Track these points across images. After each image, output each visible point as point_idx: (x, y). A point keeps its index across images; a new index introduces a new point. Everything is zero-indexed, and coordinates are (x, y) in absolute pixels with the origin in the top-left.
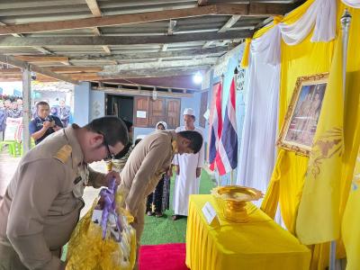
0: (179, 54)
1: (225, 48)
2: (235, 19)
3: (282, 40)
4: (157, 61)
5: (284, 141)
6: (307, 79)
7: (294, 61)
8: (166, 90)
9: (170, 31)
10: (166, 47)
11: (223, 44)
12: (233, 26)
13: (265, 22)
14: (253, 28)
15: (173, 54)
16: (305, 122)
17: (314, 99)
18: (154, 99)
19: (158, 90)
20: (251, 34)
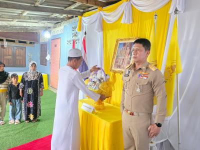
0: (34, 18)
1: (63, 19)
2: (78, 4)
3: (103, 20)
4: (12, 21)
5: (113, 69)
6: (122, 40)
7: (110, 31)
8: (14, 41)
9: (37, 4)
10: (26, 13)
11: (62, 17)
12: (75, 8)
13: (90, 9)
14: (82, 11)
15: (30, 18)
16: (123, 59)
17: (126, 49)
18: (5, 46)
19: (7, 40)
20: (82, 14)
